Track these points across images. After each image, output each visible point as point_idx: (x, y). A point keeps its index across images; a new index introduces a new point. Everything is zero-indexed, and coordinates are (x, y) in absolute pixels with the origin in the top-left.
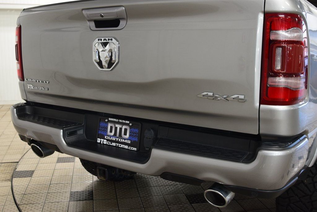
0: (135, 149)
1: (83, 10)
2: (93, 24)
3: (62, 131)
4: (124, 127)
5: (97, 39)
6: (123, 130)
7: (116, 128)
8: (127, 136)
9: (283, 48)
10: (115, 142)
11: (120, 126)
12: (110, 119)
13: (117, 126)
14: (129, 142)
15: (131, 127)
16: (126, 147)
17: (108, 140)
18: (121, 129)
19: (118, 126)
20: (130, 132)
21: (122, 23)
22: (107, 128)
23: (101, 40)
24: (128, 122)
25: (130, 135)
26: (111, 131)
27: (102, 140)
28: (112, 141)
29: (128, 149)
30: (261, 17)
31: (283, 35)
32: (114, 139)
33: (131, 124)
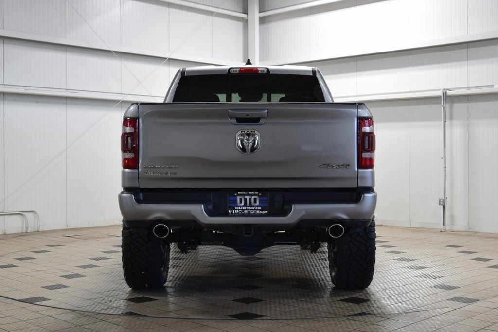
0: (267, 212)
1: (229, 109)
2: (235, 121)
3: (203, 206)
4: (253, 198)
5: (240, 131)
6: (253, 200)
7: (245, 200)
8: (258, 203)
9: (369, 136)
10: (246, 209)
11: (250, 197)
12: (238, 193)
13: (246, 197)
14: (260, 208)
15: (259, 197)
17: (239, 210)
19: (248, 198)
20: (259, 200)
21: (262, 121)
22: (236, 201)
23: (244, 132)
24: (258, 193)
25: (259, 203)
26: (241, 202)
27: (234, 210)
28: (243, 210)
29: (260, 213)
30: (356, 119)
31: (367, 129)
33: (260, 194)
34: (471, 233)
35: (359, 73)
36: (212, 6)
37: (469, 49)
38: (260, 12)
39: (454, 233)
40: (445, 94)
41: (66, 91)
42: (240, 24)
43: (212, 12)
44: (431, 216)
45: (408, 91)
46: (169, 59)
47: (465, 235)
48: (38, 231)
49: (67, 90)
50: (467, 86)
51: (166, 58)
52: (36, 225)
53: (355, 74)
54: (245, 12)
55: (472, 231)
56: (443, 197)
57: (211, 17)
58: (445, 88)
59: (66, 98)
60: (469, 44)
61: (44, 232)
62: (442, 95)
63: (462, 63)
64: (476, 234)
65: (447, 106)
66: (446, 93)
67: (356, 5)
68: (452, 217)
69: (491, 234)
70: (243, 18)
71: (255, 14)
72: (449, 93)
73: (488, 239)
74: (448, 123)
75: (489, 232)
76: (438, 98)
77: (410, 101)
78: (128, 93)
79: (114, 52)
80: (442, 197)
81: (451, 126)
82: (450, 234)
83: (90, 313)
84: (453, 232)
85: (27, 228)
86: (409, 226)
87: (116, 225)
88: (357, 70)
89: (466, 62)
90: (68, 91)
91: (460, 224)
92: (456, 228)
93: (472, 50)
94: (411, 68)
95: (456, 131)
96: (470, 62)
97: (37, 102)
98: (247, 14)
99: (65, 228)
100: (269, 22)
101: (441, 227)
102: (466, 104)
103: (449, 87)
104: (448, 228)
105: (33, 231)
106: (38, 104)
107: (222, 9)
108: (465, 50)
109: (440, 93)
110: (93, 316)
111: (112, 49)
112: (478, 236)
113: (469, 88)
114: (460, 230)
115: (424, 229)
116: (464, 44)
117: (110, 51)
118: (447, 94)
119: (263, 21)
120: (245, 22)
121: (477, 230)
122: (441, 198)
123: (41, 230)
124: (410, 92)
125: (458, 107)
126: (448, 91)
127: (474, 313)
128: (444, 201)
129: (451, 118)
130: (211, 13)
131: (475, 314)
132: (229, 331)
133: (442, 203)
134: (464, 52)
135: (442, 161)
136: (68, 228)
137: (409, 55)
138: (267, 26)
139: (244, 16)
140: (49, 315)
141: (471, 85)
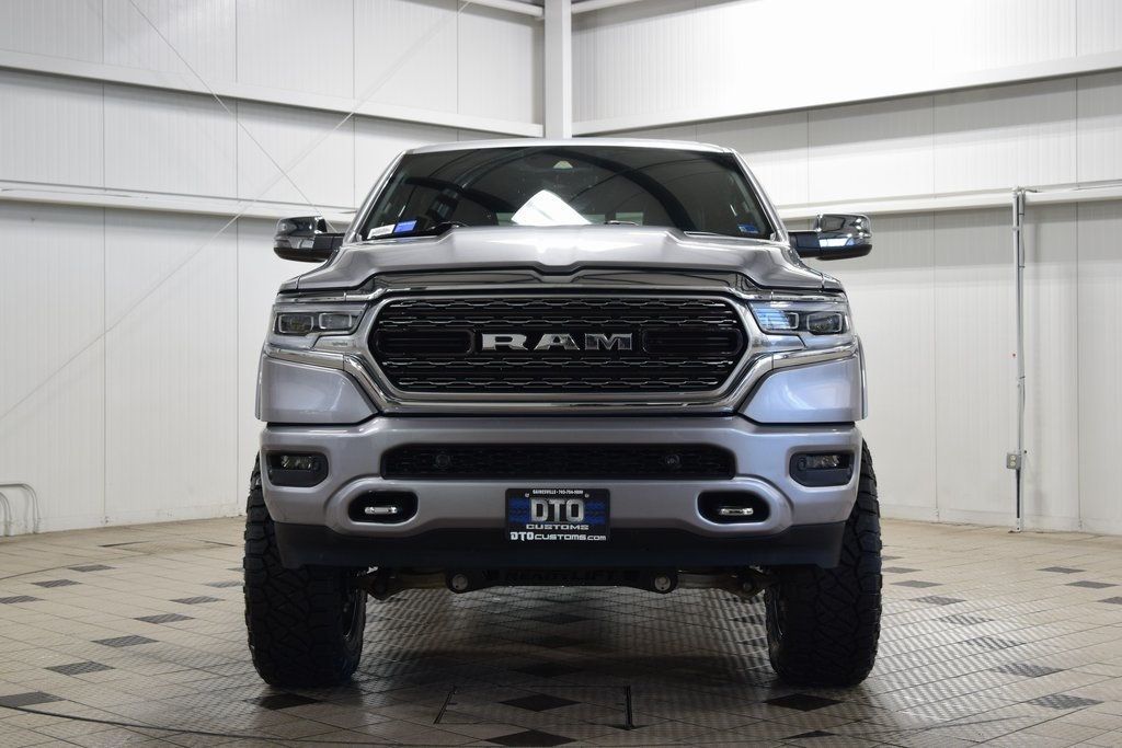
34: (1084, 537)
35: (813, 150)
37: (1080, 92)
39: (1044, 535)
40: (1021, 200)
41: (102, 191)
42: (526, 32)
44: (989, 497)
45: (931, 192)
46: (356, 116)
47: (1070, 542)
48: (35, 533)
49: (106, 189)
50: (1074, 181)
51: (345, 114)
52: (30, 516)
53: (803, 152)
55: (1087, 531)
56: (1017, 450)
57: (455, 13)
58: (1022, 186)
59: (105, 210)
60: (1079, 79)
61: (49, 535)
62: (1013, 201)
63: (1063, 125)
64: (1098, 540)
65: (1027, 229)
66: (1024, 196)
68: (1039, 497)
70: (532, 17)
71: (562, 7)
74: (1028, 269)
76: (1006, 209)
77: (937, 217)
78: (255, 198)
79: (222, 97)
80: (1013, 449)
81: (1037, 276)
82: (1032, 538)
83: (162, 732)
84: (1041, 534)
85: (7, 524)
86: (936, 520)
87: (225, 517)
88: (809, 142)
89: (1073, 123)
90: (108, 192)
91: (1058, 516)
92: (1047, 525)
93: (1087, 95)
94: (940, 138)
95: (1049, 290)
96: (1083, 122)
97: (33, 220)
98: (543, 6)
99: (100, 525)
100: (595, 26)
101: (1012, 522)
102: (1071, 225)
103: (1031, 184)
104: (1028, 524)
105: (22, 532)
106: (35, 223)
108: (1071, 95)
109: (1010, 199)
110: (169, 739)
111: (215, 92)
112: (1100, 544)
113: (1079, 185)
114: (1058, 529)
115: (969, 527)
116: (1068, 80)
117: (208, 97)
118: (1027, 201)
119: (581, 22)
120: (538, 25)
121: (1100, 528)
122: (1011, 452)
123: (42, 529)
124: (935, 196)
125: (1053, 231)
126: (1027, 193)
127: (1090, 730)
128: (1019, 459)
129: (1037, 259)
131: (1095, 731)
133: (1013, 464)
134: (1066, 97)
135: (1015, 361)
136: (108, 525)
137: (934, 105)
138: (588, 36)
139: (535, 11)
140: (62, 737)
141: (1083, 179)
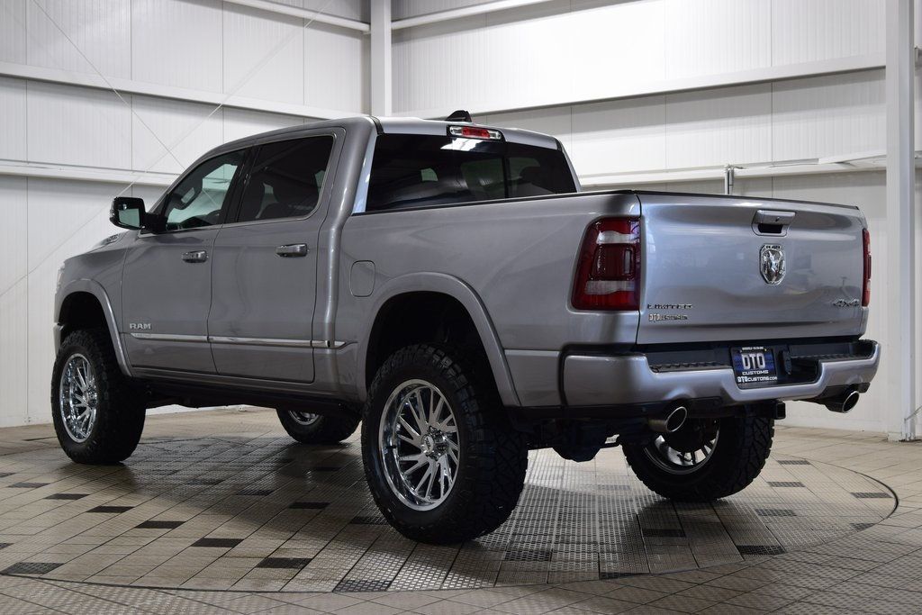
0: (776, 378)
4: (758, 355)
6: (758, 360)
7: (751, 359)
8: (764, 365)
10: (754, 375)
11: (755, 355)
12: (743, 349)
13: (751, 355)
14: (767, 372)
15: (765, 353)
16: (767, 378)
17: (748, 376)
18: (755, 358)
20: (766, 360)
22: (742, 362)
23: (770, 247)
24: (762, 348)
25: (766, 363)
26: (747, 364)
27: (742, 378)
28: (751, 376)
29: (769, 381)
32: (751, 373)
35: (575, 136)
36: (303, 9)
37: (774, 93)
38: (393, 21)
40: (731, 174)
41: (26, 164)
42: (357, 43)
43: (303, 19)
45: (663, 168)
46: (224, 106)
49: (29, 162)
50: (770, 160)
51: (217, 105)
54: (366, 20)
57: (302, 28)
58: (731, 164)
59: (27, 178)
60: (773, 84)
62: (725, 176)
63: (762, 118)
66: (733, 172)
67: (571, 10)
69: (813, 429)
70: (362, 32)
71: (384, 25)
72: (738, 173)
73: (806, 439)
75: (811, 426)
76: (719, 181)
78: (145, 170)
88: (571, 129)
89: (769, 117)
90: (30, 164)
93: (779, 96)
94: (669, 127)
96: (775, 116)
98: (370, 24)
100: (409, 39)
103: (739, 162)
107: (322, 13)
108: (767, 95)
109: (722, 174)
111: (115, 87)
112: (790, 433)
113: (774, 164)
116: (766, 85)
118: (735, 175)
119: (399, 36)
120: (366, 38)
124: (667, 171)
126: (736, 170)
130: (302, 22)
132: (334, 613)
134: (763, 98)
136: (31, 423)
137: (666, 102)
138: (405, 46)
139: (364, 27)
141: (777, 159)
